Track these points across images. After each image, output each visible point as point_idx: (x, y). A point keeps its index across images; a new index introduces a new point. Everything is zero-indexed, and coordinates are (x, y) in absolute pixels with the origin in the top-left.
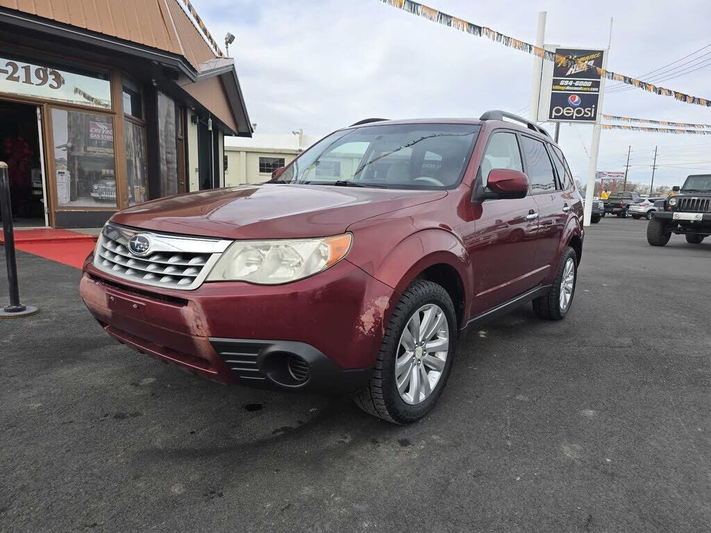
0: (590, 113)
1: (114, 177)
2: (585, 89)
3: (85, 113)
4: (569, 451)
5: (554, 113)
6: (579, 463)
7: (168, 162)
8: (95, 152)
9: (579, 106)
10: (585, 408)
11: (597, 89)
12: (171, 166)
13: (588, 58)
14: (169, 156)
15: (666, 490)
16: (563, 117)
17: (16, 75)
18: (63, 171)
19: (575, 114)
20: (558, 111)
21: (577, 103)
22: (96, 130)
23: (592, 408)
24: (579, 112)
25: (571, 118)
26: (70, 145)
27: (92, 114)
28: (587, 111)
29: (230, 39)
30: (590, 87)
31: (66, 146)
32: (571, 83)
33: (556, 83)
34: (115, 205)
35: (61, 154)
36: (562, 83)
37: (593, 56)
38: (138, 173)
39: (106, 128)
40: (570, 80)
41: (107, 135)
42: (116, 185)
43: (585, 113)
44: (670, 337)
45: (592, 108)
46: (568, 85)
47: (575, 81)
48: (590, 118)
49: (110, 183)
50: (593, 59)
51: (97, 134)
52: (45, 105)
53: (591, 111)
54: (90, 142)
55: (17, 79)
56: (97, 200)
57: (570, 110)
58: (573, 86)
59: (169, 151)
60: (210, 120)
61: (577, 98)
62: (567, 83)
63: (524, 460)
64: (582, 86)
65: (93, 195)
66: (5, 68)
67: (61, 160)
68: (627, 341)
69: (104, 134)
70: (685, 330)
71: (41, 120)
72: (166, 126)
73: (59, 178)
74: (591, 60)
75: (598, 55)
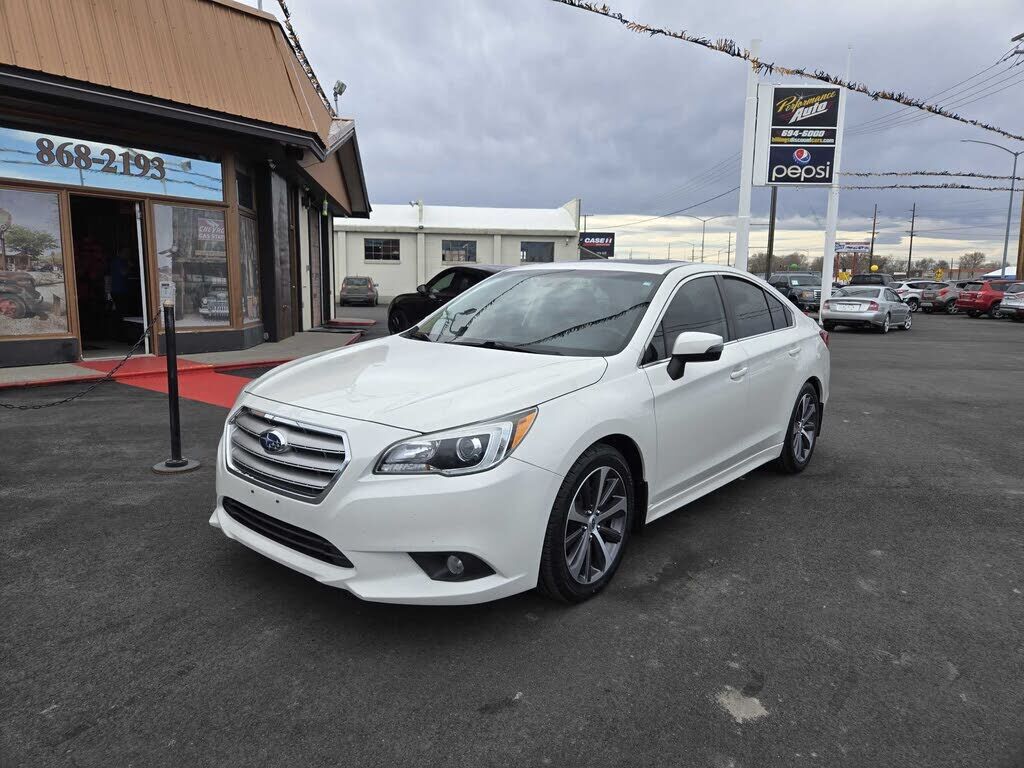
0: (823, 173)
1: (227, 288)
2: (816, 141)
3: (192, 208)
4: (865, 585)
5: (774, 174)
6: (876, 594)
7: (282, 263)
8: (204, 256)
9: (809, 164)
10: (872, 548)
11: (832, 141)
12: (284, 267)
13: (818, 99)
14: (283, 254)
15: (959, 614)
16: (787, 179)
17: (113, 165)
18: (166, 282)
19: (804, 175)
20: (780, 171)
21: (805, 159)
22: (206, 229)
23: (879, 549)
24: (808, 172)
25: (798, 180)
26: (175, 249)
27: (200, 209)
28: (819, 171)
29: (339, 90)
30: (823, 138)
31: (170, 251)
32: (796, 133)
33: (775, 133)
34: (227, 323)
35: (165, 261)
36: (784, 134)
37: (825, 96)
38: (251, 280)
39: (217, 225)
40: (795, 130)
41: (218, 233)
42: (228, 297)
43: (817, 173)
44: (952, 475)
45: (826, 166)
46: (793, 136)
47: (801, 131)
48: (824, 180)
49: (223, 295)
50: (826, 100)
51: (206, 233)
52: (147, 201)
53: (825, 170)
54: (198, 244)
55: (114, 171)
56: (206, 317)
57: (797, 169)
58: (800, 137)
59: (282, 247)
60: (326, 203)
61: (806, 154)
62: (791, 133)
63: (825, 593)
64: (812, 137)
65: (201, 311)
66: (102, 157)
67: (165, 270)
68: (904, 480)
69: (215, 233)
70: (969, 467)
71: (141, 219)
72: (280, 217)
73: (162, 290)
74: (823, 101)
75: (832, 95)
